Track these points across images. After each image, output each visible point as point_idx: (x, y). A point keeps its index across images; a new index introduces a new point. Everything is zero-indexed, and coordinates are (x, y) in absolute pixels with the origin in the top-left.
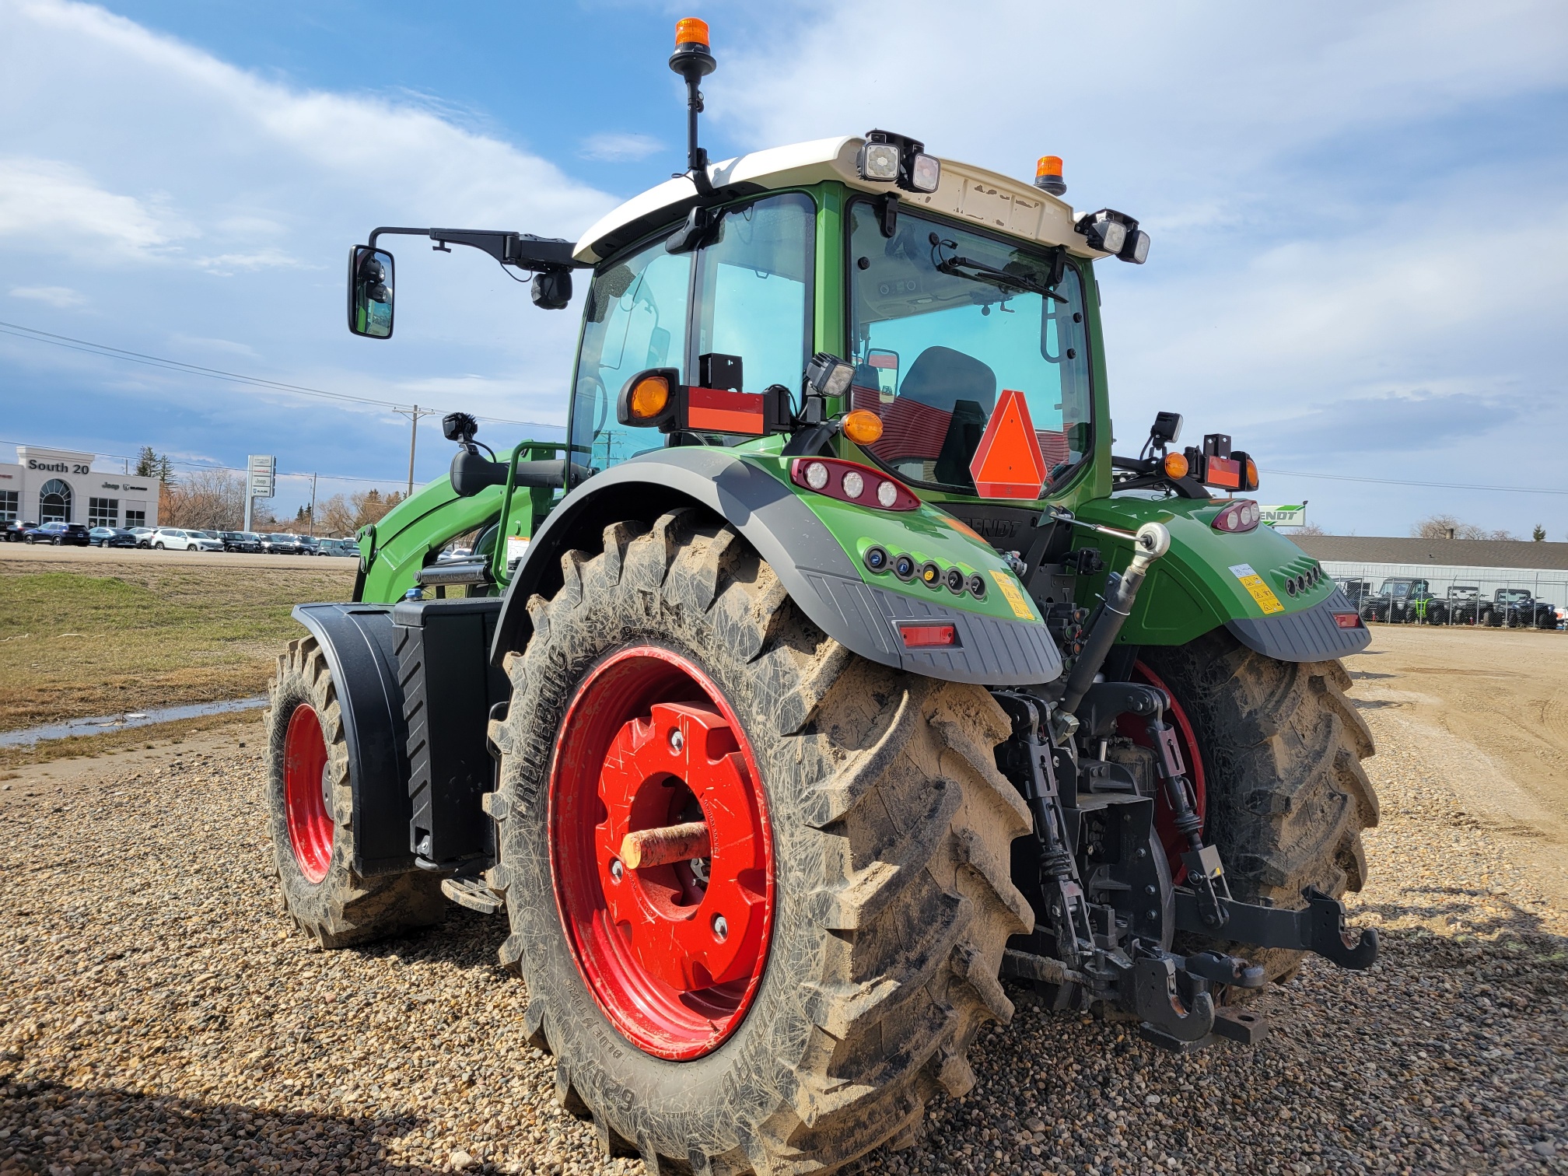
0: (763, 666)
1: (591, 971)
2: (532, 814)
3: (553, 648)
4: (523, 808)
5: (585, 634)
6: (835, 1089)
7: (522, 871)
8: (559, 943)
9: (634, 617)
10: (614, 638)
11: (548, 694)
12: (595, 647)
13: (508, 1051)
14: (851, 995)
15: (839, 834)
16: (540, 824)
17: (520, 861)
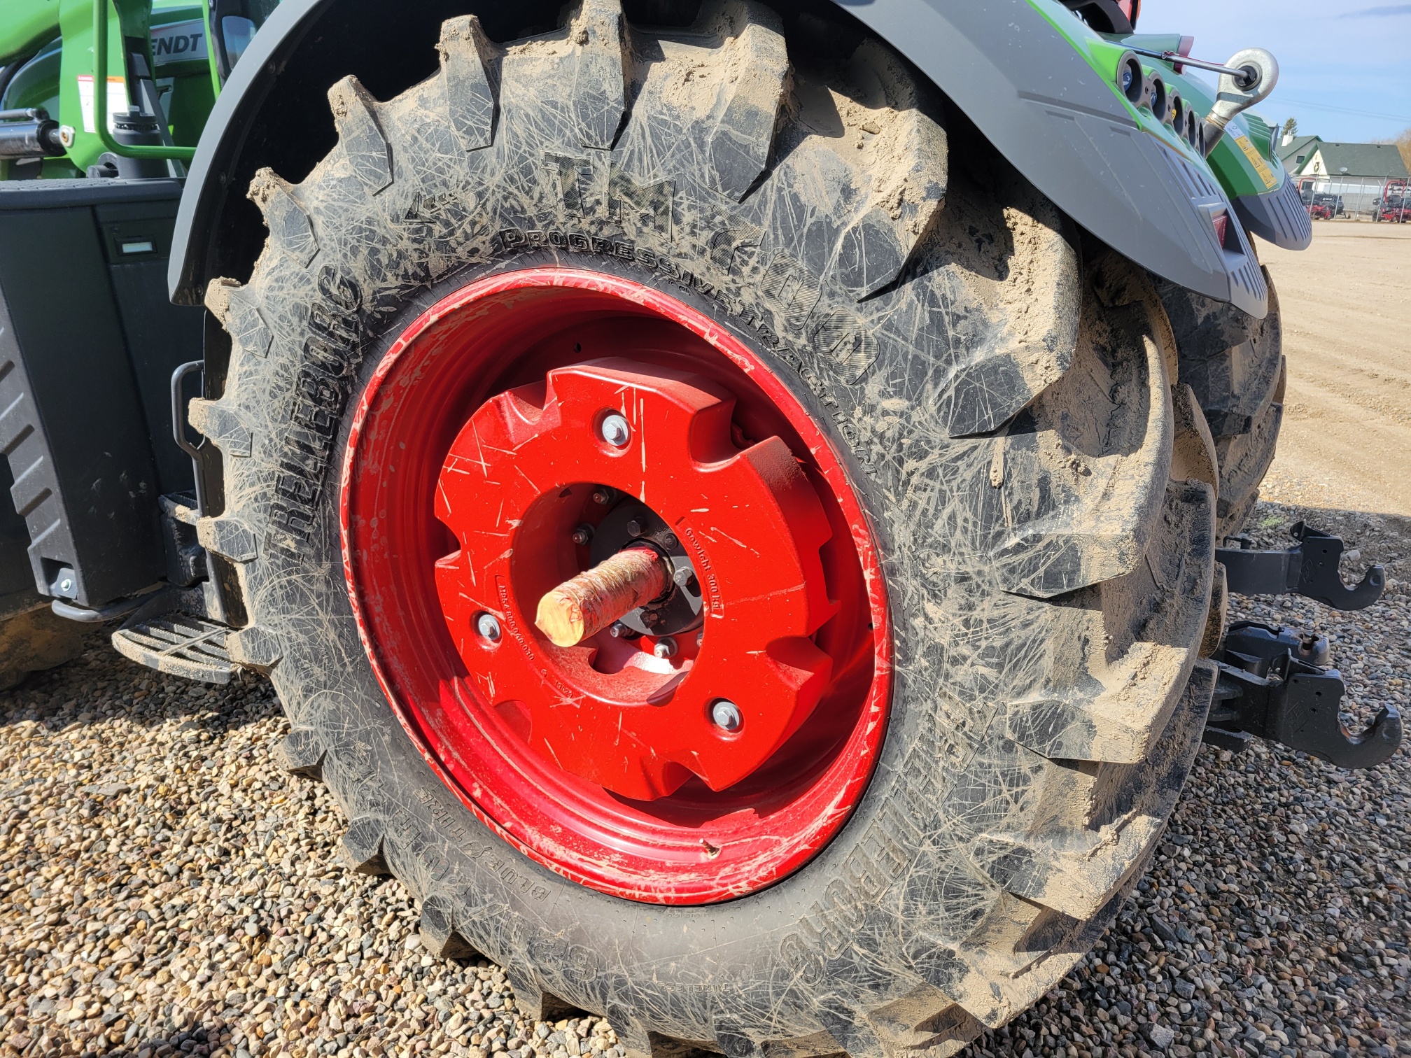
0: (903, 306)
1: (459, 775)
2: (308, 550)
3: (328, 271)
4: (290, 543)
5: (405, 244)
6: (1028, 969)
7: (302, 638)
8: (394, 739)
9: (531, 212)
10: (474, 252)
11: (321, 355)
12: (426, 269)
13: (293, 864)
14: (1090, 852)
15: (1083, 606)
16: (327, 565)
17: (298, 624)
